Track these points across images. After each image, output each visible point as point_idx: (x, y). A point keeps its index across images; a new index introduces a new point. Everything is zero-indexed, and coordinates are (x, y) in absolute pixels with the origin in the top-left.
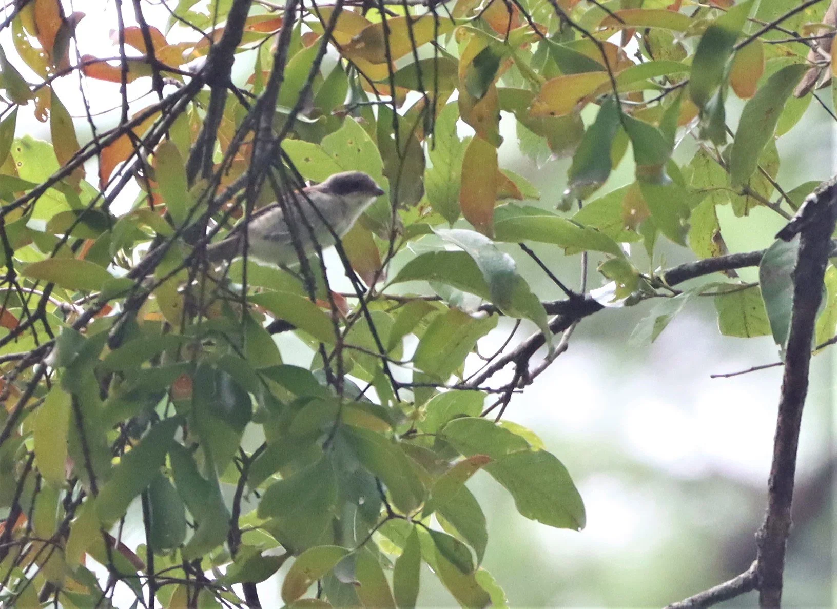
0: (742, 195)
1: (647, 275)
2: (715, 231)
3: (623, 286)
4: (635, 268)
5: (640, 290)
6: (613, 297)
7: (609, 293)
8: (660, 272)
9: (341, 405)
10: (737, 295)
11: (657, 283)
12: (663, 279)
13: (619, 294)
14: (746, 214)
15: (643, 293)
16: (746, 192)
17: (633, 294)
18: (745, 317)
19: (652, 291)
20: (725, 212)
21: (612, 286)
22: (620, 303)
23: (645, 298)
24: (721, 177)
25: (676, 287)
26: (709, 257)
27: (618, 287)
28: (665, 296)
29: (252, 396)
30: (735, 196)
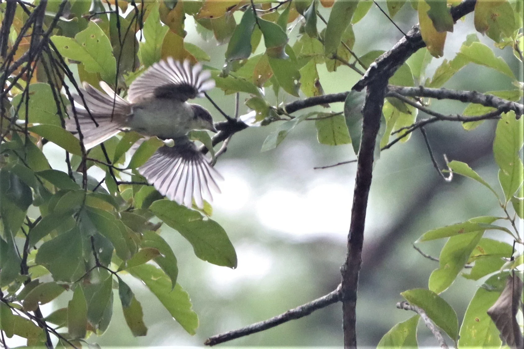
0: (332, 59)
1: (274, 107)
2: (315, 80)
3: (260, 113)
4: (267, 103)
5: (271, 116)
6: (254, 120)
7: (252, 118)
8: (282, 105)
9: (85, 195)
10: (329, 119)
11: (280, 112)
12: (284, 109)
13: (257, 118)
14: (335, 70)
15: (272, 118)
16: (335, 57)
17: (266, 119)
18: (334, 133)
19: (278, 117)
20: (322, 69)
21: (253, 113)
22: (258, 124)
23: (273, 121)
24: (319, 48)
25: (292, 114)
26: (312, 96)
27: (257, 114)
28: (285, 119)
29: (32, 189)
30: (328, 59)
